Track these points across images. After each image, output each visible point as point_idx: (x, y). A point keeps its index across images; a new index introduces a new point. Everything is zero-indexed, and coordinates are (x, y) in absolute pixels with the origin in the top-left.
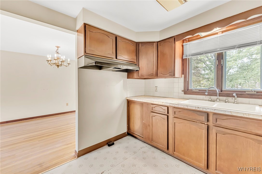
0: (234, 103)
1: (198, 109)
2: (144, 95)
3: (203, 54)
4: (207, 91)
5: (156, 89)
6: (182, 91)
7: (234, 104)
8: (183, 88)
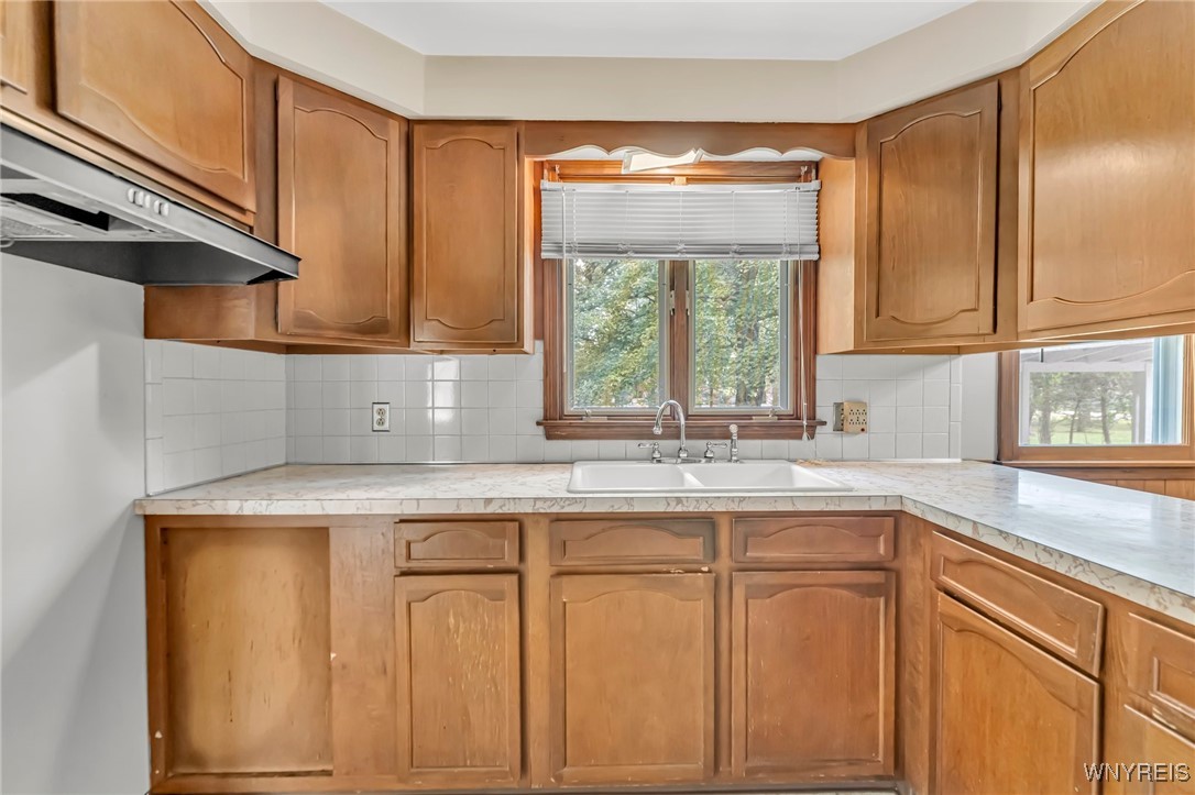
0: (730, 461)
1: (679, 509)
2: (282, 462)
3: (626, 252)
4: (660, 422)
5: (377, 417)
6: (538, 424)
7: (730, 464)
8: (542, 410)
